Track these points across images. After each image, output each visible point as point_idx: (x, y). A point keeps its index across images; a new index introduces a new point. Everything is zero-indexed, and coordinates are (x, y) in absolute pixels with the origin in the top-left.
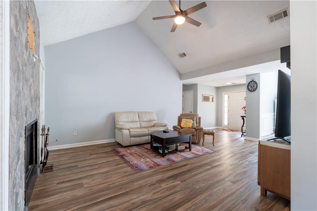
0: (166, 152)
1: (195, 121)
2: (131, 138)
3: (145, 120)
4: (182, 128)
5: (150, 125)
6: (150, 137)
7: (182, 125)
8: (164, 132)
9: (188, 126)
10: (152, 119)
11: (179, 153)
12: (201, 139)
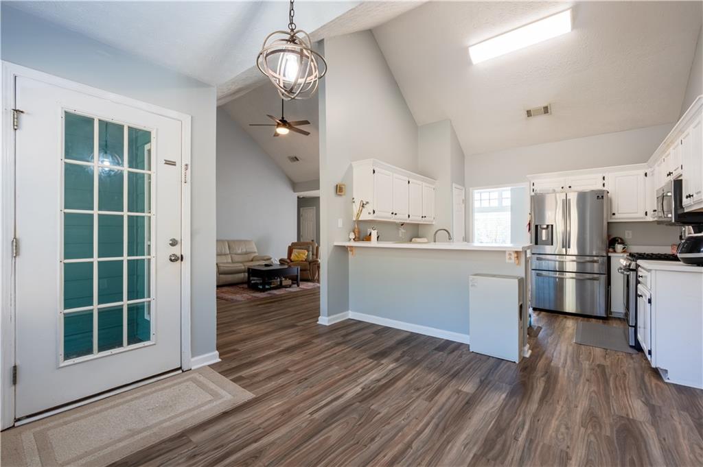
0: (267, 287)
1: (311, 253)
2: (221, 276)
3: (239, 252)
4: (291, 261)
5: (247, 259)
6: (246, 274)
7: (293, 257)
8: (266, 265)
9: (301, 259)
10: (248, 250)
11: (284, 289)
12: (315, 274)
